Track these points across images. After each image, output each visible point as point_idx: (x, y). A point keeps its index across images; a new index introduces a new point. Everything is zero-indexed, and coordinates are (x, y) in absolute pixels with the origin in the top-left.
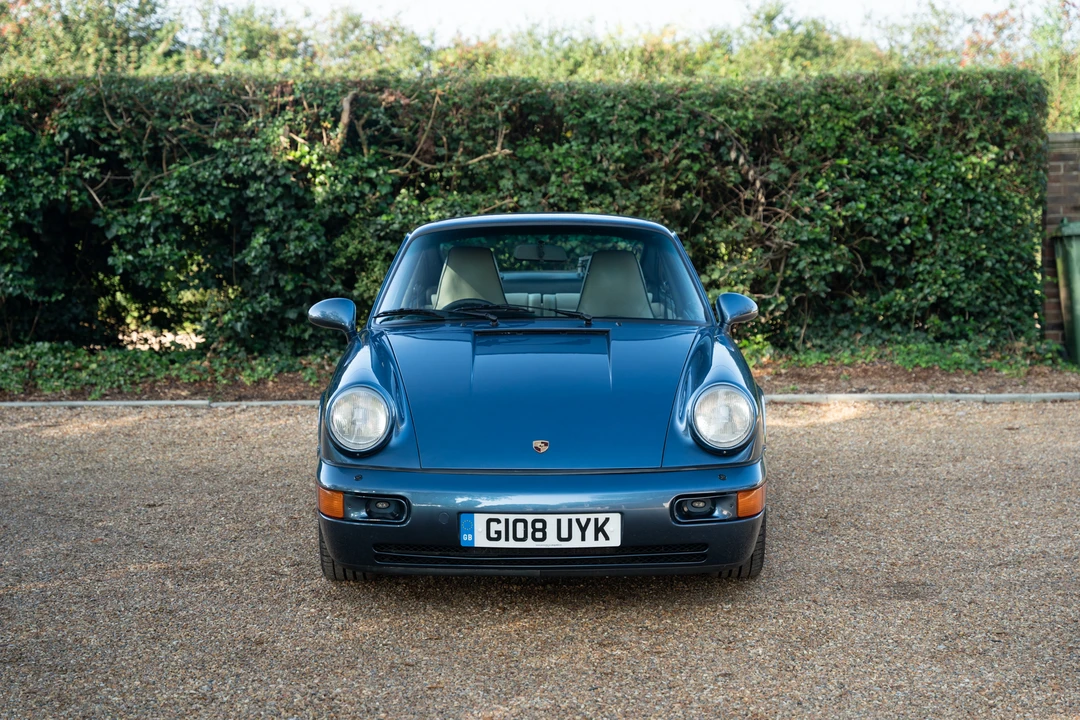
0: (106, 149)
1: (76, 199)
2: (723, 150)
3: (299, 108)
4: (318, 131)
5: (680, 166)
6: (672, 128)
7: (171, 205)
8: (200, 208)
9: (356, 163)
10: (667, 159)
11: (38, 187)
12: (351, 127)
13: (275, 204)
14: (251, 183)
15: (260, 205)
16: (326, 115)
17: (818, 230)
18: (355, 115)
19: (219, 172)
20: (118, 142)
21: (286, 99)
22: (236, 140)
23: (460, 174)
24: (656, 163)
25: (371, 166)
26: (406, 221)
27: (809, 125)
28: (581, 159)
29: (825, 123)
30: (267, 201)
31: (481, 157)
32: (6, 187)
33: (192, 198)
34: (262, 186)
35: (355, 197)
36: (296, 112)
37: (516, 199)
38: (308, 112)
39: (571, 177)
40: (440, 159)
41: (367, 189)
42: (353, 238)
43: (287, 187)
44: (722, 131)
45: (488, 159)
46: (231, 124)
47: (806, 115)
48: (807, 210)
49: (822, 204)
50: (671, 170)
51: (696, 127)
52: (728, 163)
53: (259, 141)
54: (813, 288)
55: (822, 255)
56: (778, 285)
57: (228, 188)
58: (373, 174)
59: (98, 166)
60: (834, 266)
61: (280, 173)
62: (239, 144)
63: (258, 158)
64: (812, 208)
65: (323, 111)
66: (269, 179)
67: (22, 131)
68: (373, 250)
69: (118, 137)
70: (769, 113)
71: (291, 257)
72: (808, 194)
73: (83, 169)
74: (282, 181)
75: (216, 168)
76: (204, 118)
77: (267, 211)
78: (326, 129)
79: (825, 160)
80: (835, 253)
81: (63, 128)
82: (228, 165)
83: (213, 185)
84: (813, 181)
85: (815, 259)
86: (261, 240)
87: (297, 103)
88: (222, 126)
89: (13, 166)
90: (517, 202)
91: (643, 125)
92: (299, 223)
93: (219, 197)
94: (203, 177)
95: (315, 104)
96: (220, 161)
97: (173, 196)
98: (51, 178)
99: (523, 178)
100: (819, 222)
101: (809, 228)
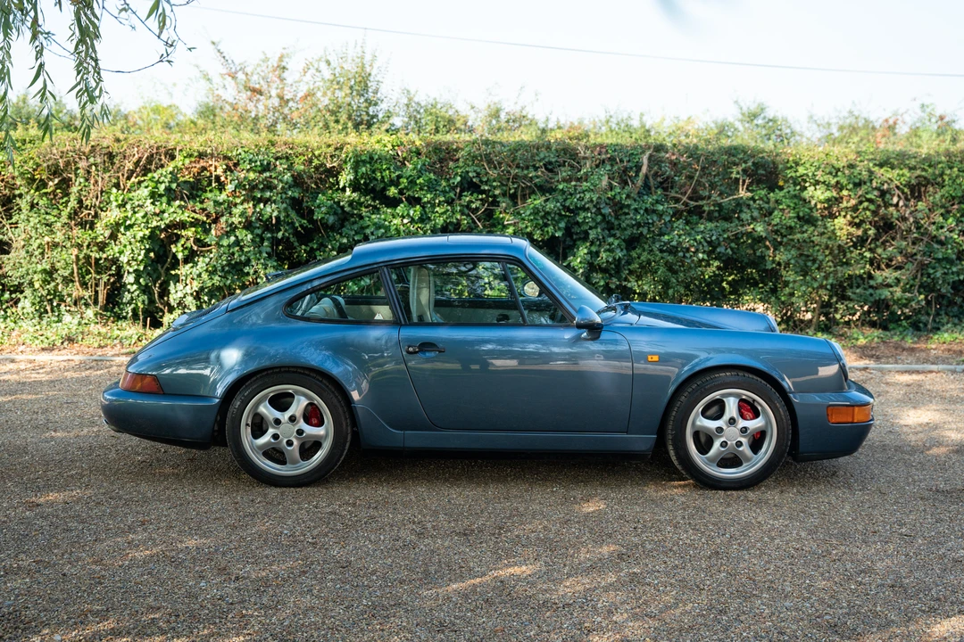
0: (486, 188)
1: (466, 222)
2: (888, 196)
3: (614, 163)
4: (625, 178)
5: (861, 207)
6: (857, 181)
7: (527, 227)
8: (546, 229)
9: (650, 200)
10: (853, 202)
11: (442, 213)
12: (646, 177)
13: (596, 227)
14: (581, 212)
15: (586, 227)
16: (631, 168)
17: (950, 251)
18: (650, 167)
19: (558, 204)
20: (495, 184)
21: (604, 156)
22: (573, 183)
23: (717, 208)
24: (844, 204)
25: (657, 202)
26: (681, 240)
27: (944, 181)
28: (796, 201)
29: (954, 180)
30: (590, 224)
31: (731, 198)
32: (421, 213)
33: (541, 222)
34: (589, 215)
35: (649, 223)
36: (612, 165)
37: (752, 226)
38: (620, 165)
39: (789, 212)
40: (702, 198)
41: (655, 218)
42: (644, 250)
43: (603, 216)
44: (889, 184)
45: (734, 199)
46: (569, 173)
47: (942, 175)
48: (943, 238)
49: (952, 234)
50: (855, 209)
51: (871, 180)
52: (892, 205)
53: (588, 184)
54: (943, 291)
55: (950, 268)
56: (917, 287)
57: (565, 216)
58: (661, 208)
59: (481, 200)
60: (958, 275)
61: (602, 206)
62: (575, 186)
63: (588, 196)
64: (946, 237)
65: (630, 164)
66: (593, 211)
67: (432, 176)
68: (657, 259)
69: (495, 181)
70: (919, 172)
71: (603, 263)
72: (942, 227)
73: (471, 202)
74: (603, 211)
75: (557, 201)
76: (550, 168)
77: (590, 231)
78: (630, 177)
79: (953, 205)
80: (960, 267)
81: (457, 174)
82: (565, 200)
83: (555, 213)
84: (946, 219)
85: (946, 271)
86: (586, 251)
87: (612, 159)
88: (564, 174)
89: (426, 200)
90: (753, 229)
91: (838, 179)
92: (611, 240)
93: (558, 222)
94: (550, 208)
95: (625, 160)
96: (560, 197)
97: (529, 221)
98: (449, 208)
99: (756, 214)
100: (950, 246)
101: (943, 250)
